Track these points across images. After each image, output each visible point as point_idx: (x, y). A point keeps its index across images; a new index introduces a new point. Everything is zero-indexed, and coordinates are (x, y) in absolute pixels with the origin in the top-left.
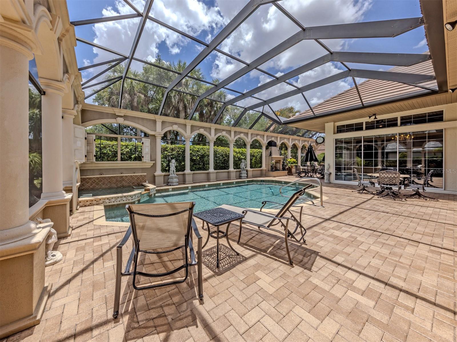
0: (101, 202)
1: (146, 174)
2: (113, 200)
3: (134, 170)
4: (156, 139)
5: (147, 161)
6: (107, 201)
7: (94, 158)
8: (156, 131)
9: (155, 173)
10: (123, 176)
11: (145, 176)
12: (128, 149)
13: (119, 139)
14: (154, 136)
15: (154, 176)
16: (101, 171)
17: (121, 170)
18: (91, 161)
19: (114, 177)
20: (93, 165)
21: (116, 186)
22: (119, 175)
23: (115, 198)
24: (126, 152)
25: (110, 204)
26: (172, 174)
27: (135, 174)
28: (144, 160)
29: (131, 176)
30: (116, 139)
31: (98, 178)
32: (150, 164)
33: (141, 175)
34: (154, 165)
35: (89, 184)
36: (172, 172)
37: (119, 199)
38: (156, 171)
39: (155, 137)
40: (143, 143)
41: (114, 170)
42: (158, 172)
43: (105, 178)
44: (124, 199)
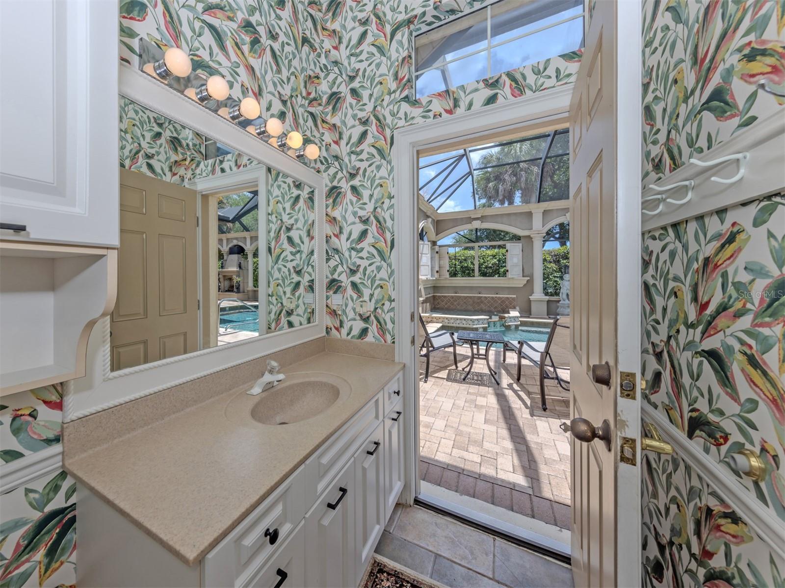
0: (440, 320)
1: (515, 296)
2: (452, 321)
3: (497, 290)
4: (532, 241)
5: (515, 277)
6: (446, 321)
7: (448, 274)
8: (532, 229)
9: (531, 295)
10: (482, 297)
11: (513, 299)
12: (495, 260)
13: (476, 247)
14: (529, 238)
15: (530, 301)
16: (456, 289)
17: (479, 289)
18: (445, 277)
19: (470, 297)
20: (448, 282)
21: (472, 309)
22: (476, 295)
23: (454, 318)
24: (492, 265)
25: (449, 325)
26: (564, 300)
27: (498, 296)
28: (509, 275)
29: (493, 298)
30: (472, 248)
31: (452, 297)
32: (521, 282)
33: (508, 298)
34: (530, 283)
35: (443, 303)
36: (565, 296)
37: (458, 321)
38: (533, 293)
39: (532, 238)
40: (507, 251)
41: (471, 289)
42: (538, 294)
43: (460, 297)
44: (464, 322)
